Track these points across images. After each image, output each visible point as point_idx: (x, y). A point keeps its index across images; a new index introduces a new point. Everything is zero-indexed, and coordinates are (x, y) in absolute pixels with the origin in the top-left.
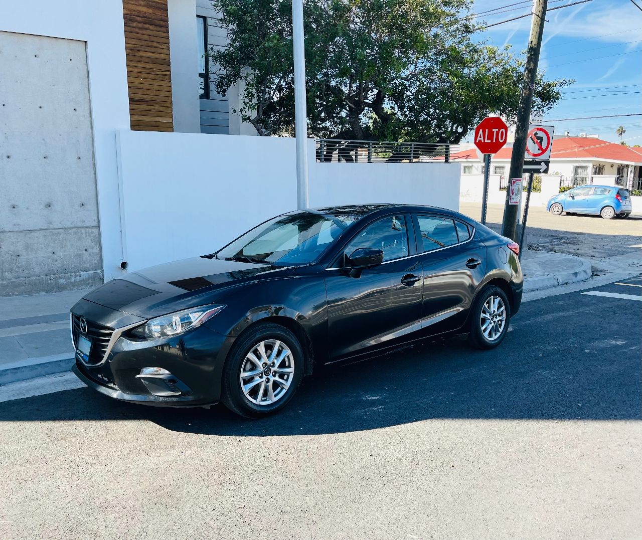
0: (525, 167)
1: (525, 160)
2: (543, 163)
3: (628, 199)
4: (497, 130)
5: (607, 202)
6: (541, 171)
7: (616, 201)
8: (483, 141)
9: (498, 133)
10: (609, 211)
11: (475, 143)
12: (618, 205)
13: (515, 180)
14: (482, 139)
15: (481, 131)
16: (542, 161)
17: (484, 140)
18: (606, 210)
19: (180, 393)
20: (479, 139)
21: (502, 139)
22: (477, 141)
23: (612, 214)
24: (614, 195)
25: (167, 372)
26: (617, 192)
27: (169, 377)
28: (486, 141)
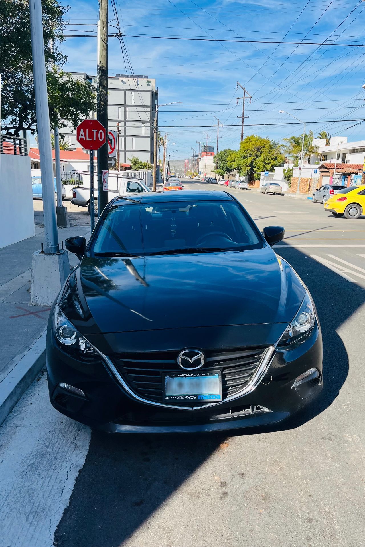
6: (113, 165)
9: (97, 133)
11: (78, 139)
13: (105, 172)
16: (113, 158)
17: (86, 138)
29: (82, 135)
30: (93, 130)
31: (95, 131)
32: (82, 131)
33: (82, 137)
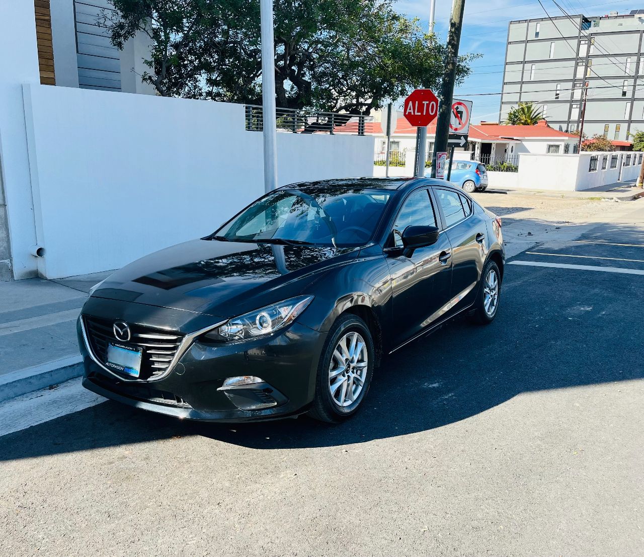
0: (450, 141)
1: (450, 133)
2: (462, 138)
3: (485, 174)
4: (428, 102)
5: (467, 177)
6: (461, 145)
7: (476, 175)
8: (412, 114)
9: (428, 105)
10: (471, 184)
11: (405, 115)
12: (478, 179)
13: (440, 154)
14: (412, 111)
15: (411, 102)
16: (461, 136)
17: (414, 112)
18: (467, 184)
19: (276, 404)
20: (408, 111)
21: (432, 112)
22: (407, 114)
23: (473, 188)
24: (475, 170)
25: (259, 380)
26: (476, 167)
27: (263, 386)
28: (416, 114)
29: (410, 109)
30: (423, 102)
31: (425, 103)
32: (411, 104)
33: (410, 111)
